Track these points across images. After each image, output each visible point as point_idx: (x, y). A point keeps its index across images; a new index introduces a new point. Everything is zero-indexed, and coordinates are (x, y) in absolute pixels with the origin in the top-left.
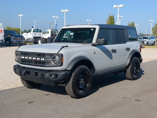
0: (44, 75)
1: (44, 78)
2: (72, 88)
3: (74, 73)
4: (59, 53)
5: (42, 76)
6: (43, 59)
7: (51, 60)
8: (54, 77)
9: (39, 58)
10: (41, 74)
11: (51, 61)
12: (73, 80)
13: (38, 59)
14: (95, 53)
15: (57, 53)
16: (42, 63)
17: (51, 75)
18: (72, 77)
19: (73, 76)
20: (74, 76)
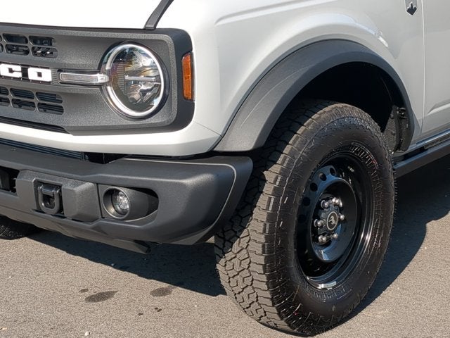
0: (59, 187)
1: (61, 209)
2: (264, 278)
3: (276, 168)
4: (159, 26)
5: (47, 198)
6: (47, 75)
7: (100, 78)
8: (131, 204)
9: (15, 68)
10: (38, 183)
11: (100, 86)
12: (271, 218)
13: (11, 71)
14: (412, 11)
15: (145, 30)
16: (36, 100)
17: (112, 195)
18: (262, 201)
19: (268, 189)
20: (277, 192)
